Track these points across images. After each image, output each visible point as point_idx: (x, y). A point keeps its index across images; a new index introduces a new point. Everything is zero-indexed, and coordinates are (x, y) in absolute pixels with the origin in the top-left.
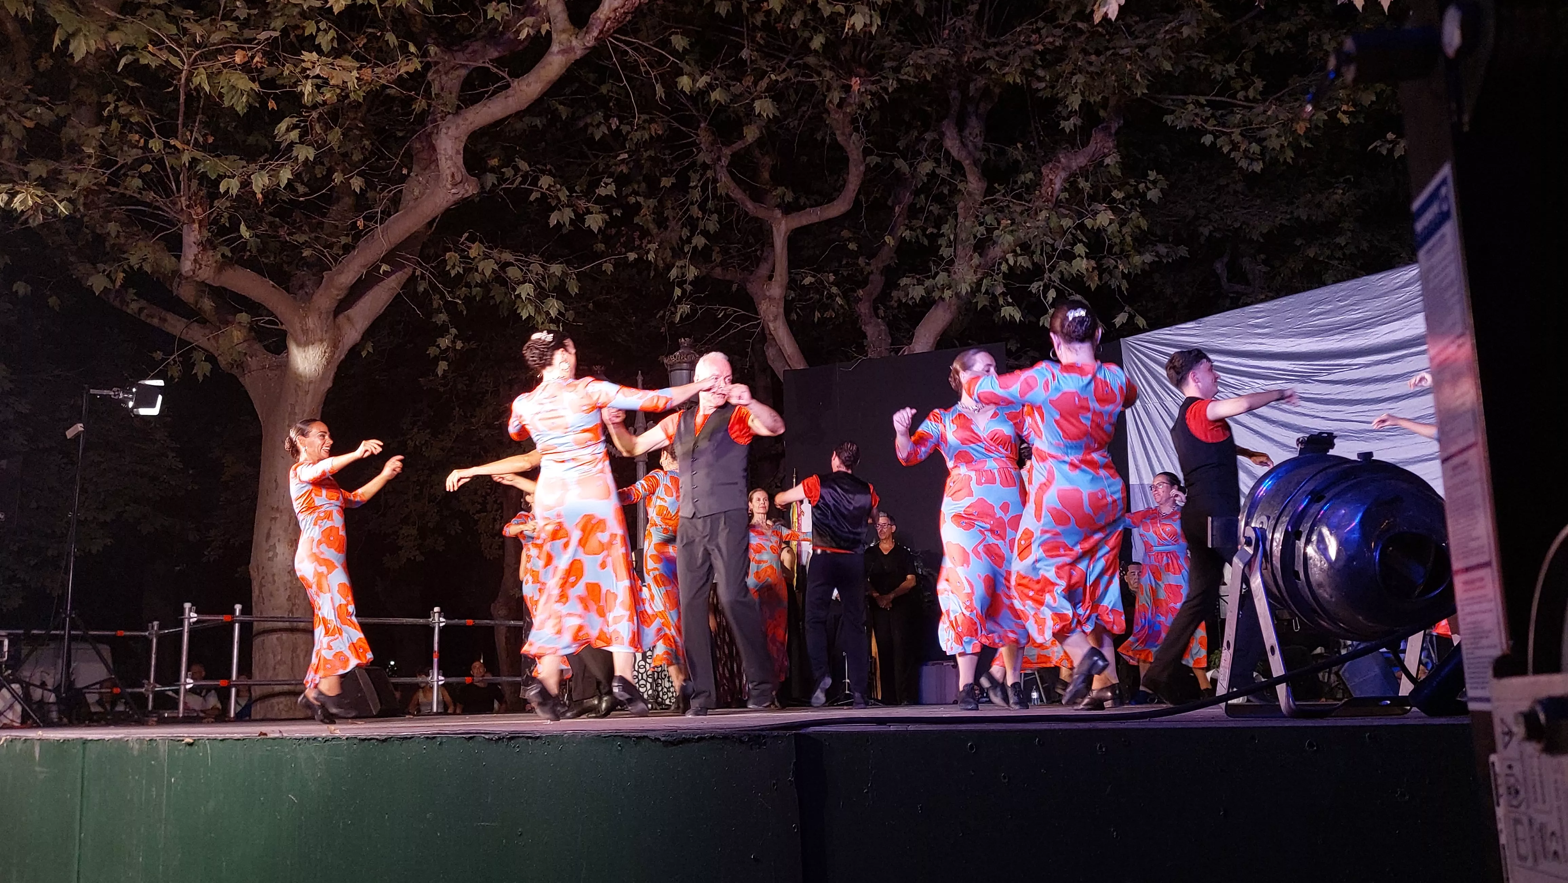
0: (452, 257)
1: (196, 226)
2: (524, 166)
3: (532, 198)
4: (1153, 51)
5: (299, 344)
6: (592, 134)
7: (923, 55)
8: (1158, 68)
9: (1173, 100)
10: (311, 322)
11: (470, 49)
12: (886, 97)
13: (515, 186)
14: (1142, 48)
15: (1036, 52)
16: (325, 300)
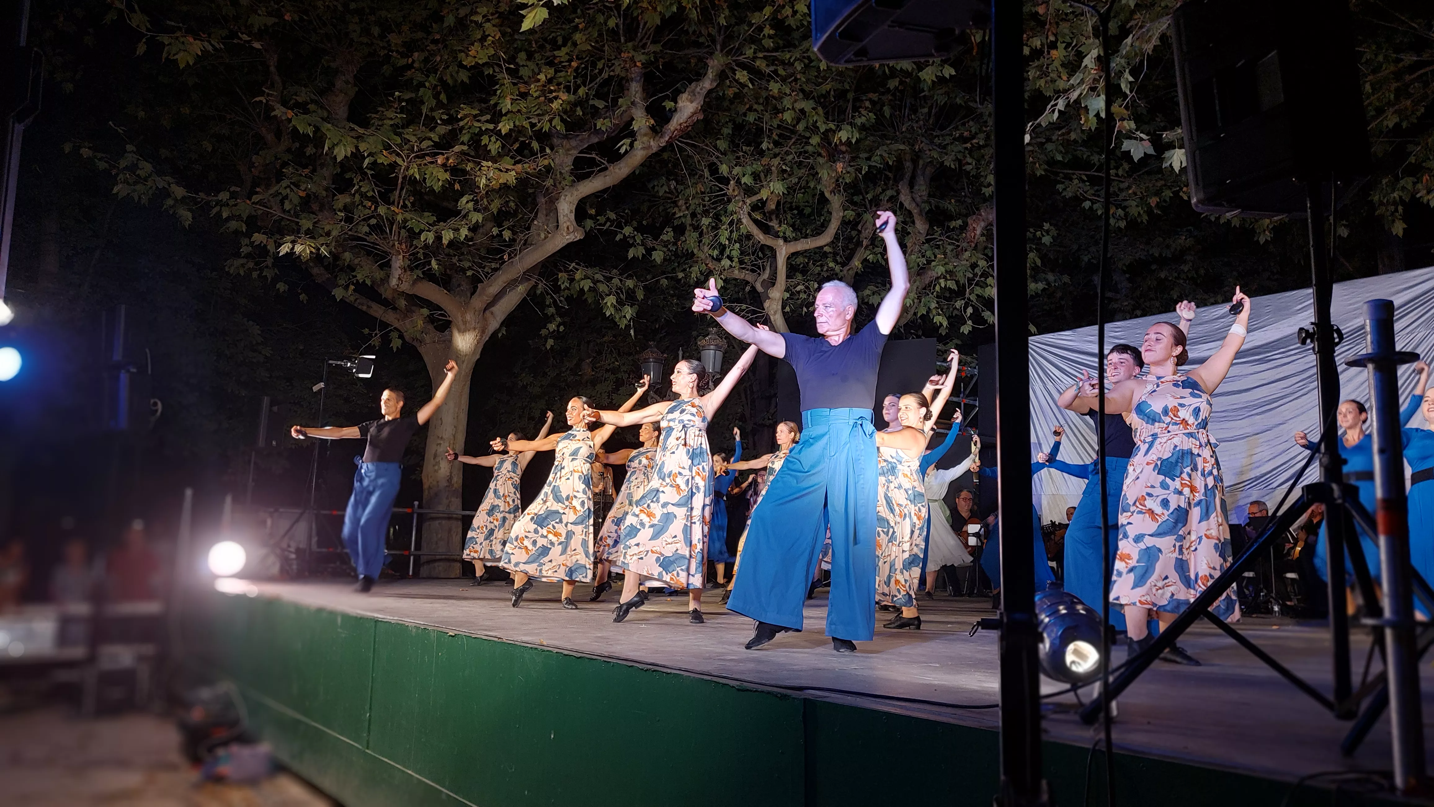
0: (562, 276)
1: (401, 257)
2: (612, 216)
3: (618, 238)
4: (1049, 147)
5: (459, 331)
6: (658, 191)
7: (887, 149)
8: (1053, 158)
9: (1063, 173)
10: (468, 317)
11: (580, 137)
12: (860, 176)
13: (605, 228)
14: (1043, 144)
15: (966, 148)
16: (478, 302)
